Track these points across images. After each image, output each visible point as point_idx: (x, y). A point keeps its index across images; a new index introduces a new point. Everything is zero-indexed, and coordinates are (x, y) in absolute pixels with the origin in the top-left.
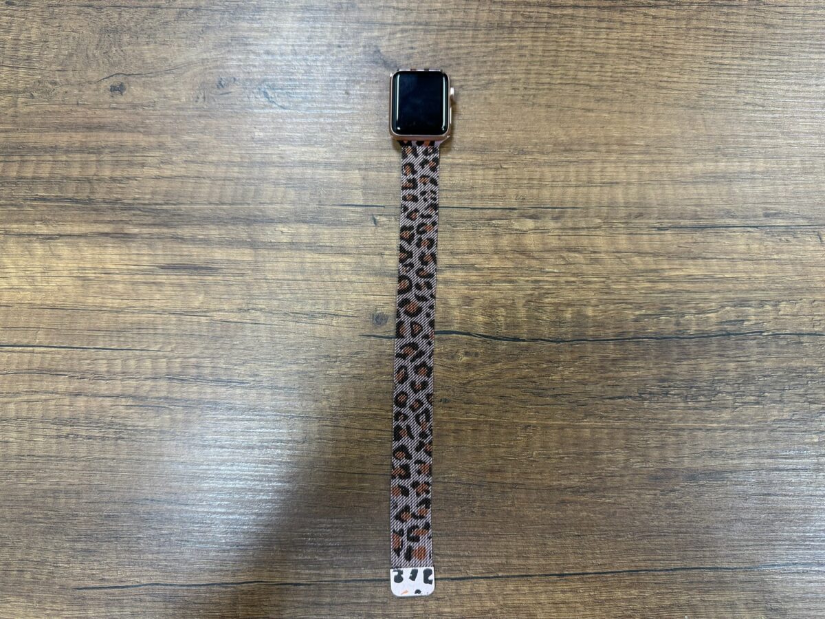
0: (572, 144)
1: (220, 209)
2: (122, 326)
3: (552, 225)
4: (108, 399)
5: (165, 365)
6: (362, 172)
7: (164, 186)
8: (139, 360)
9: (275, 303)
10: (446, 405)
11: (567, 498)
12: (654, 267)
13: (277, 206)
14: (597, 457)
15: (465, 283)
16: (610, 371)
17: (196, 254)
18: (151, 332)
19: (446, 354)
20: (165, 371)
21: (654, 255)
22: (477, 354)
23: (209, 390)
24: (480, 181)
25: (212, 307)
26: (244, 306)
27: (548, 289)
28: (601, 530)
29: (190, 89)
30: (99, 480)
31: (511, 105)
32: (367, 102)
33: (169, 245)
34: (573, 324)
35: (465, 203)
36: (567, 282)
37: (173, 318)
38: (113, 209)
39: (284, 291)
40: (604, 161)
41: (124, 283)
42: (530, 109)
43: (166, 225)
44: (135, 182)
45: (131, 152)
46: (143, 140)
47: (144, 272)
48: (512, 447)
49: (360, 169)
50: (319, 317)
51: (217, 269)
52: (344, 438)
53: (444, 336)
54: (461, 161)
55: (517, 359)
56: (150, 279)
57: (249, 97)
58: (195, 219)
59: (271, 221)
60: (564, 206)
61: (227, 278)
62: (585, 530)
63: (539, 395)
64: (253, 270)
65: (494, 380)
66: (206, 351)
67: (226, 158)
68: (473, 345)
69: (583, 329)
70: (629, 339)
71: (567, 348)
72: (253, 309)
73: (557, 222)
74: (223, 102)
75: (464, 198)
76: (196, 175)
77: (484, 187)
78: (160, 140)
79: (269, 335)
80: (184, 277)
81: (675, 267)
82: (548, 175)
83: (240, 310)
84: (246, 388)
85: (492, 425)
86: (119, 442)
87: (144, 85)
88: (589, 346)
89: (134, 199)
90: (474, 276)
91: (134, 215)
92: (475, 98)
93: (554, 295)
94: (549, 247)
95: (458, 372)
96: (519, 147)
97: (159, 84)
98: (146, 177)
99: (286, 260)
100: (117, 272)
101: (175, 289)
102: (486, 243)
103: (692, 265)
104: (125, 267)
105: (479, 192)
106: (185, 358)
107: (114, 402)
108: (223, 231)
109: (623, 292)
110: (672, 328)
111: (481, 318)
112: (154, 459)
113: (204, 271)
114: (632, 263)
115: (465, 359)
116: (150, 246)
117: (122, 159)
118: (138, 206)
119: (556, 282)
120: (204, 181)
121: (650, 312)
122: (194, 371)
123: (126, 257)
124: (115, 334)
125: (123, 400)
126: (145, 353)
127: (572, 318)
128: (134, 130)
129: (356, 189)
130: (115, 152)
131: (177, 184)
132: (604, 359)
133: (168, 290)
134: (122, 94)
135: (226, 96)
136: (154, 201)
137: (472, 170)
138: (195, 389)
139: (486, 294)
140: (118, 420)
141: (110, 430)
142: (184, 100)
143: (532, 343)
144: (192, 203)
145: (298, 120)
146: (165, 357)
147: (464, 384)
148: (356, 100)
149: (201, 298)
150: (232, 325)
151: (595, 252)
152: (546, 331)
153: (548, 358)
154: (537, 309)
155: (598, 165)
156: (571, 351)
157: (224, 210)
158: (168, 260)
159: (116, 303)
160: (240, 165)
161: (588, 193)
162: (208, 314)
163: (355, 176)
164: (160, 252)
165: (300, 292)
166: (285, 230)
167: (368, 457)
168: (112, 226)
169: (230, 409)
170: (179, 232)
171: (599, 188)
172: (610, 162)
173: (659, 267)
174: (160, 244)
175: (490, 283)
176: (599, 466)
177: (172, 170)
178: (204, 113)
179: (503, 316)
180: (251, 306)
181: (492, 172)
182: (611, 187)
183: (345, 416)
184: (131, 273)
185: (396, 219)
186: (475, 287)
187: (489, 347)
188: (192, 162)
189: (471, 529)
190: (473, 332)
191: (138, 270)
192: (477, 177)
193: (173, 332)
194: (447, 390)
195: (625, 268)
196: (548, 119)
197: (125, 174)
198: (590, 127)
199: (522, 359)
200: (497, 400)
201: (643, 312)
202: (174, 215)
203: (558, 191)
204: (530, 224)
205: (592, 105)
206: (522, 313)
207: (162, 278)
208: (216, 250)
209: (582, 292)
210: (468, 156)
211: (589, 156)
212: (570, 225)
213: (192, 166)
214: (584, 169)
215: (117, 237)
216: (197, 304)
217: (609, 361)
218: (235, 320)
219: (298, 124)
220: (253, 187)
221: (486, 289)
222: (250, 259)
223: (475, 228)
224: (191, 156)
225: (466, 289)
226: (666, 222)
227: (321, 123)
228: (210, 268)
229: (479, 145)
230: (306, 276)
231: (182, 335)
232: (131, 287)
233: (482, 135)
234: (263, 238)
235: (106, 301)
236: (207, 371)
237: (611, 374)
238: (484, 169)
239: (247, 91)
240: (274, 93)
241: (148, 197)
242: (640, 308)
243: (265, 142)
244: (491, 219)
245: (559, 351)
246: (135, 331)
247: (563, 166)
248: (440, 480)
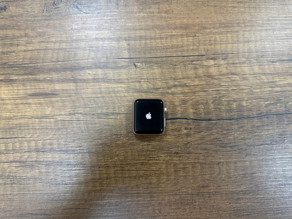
0: (228, 23)
1: (57, 64)
2: (11, 126)
3: (222, 62)
4: (6, 164)
5: (34, 144)
6: (127, 42)
7: (29, 54)
8: (21, 143)
9: (88, 109)
10: (178, 155)
11: (241, 197)
12: (272, 80)
13: (86, 61)
14: (253, 175)
15: (182, 93)
16: (256, 132)
17: (46, 87)
18: (27, 128)
19: (176, 129)
20: (34, 147)
21: (271, 74)
22: (191, 129)
23: (57, 156)
24: (186, 43)
25: (56, 114)
26: (72, 112)
27: (223, 94)
28: (258, 211)
29: (39, 7)
30: (4, 206)
31: (197, 6)
32: (127, 8)
33: (33, 84)
34: (237, 110)
35: (179, 54)
36: (232, 90)
37: (37, 120)
38: (4, 68)
39: (92, 103)
40: (244, 31)
41: (11, 104)
42: (206, 8)
43: (31, 74)
44: (14, 54)
45: (11, 39)
46: (17, 33)
47: (21, 98)
48: (212, 174)
49: (126, 40)
50: (111, 115)
51: (57, 94)
52: (127, 176)
53: (174, 121)
54: (175, 34)
55: (211, 130)
56: (25, 101)
57: (69, 9)
58: (45, 70)
59: (83, 68)
60: (227, 53)
61: (62, 98)
62: (251, 212)
63: (223, 147)
64: (75, 93)
65: (201, 141)
66: (54, 136)
67: (59, 39)
68: (189, 124)
69: (242, 113)
70: (264, 116)
71: (235, 123)
72: (76, 113)
73: (225, 61)
74: (56, 12)
75: (178, 51)
76: (44, 48)
77: (188, 45)
78: (26, 32)
79: (86, 126)
80: (41, 99)
81: (282, 79)
82: (218, 39)
83: (70, 114)
84: (76, 153)
85: (201, 164)
86: (13, 185)
87: (17, 6)
88: (246, 121)
89: (15, 62)
90: (186, 90)
91: (15, 70)
92: (180, 4)
93: (227, 97)
94: (222, 73)
95: (182, 138)
96: (203, 26)
97: (24, 5)
98: (19, 51)
99: (92, 87)
100: (8, 99)
101: (37, 105)
102: (191, 73)
103: (290, 78)
104: (11, 96)
105: (185, 48)
106: (44, 140)
107: (9, 165)
108: (59, 75)
109: (259, 93)
110: (284, 109)
111: (191, 110)
112: (31, 193)
113: (51, 96)
114: (262, 79)
115: (185, 131)
116: (23, 85)
117: (7, 42)
118: (16, 66)
119: (227, 90)
120: (49, 51)
121: (272, 102)
122: (49, 147)
123: (12, 91)
124: (8, 130)
125: (14, 163)
126: (24, 139)
127: (236, 107)
128: (13, 28)
129: (125, 50)
130: (3, 39)
131: (35, 53)
132: (253, 126)
133: (34, 107)
134: (5, 11)
135: (58, 9)
136: (24, 63)
137: (181, 37)
138: (50, 156)
139: (193, 98)
140: (12, 174)
141: (8, 180)
142: (36, 12)
143: (218, 121)
144: (43, 62)
145: (94, 19)
146: (34, 140)
147: (186, 144)
148: (121, 8)
149: (50, 109)
150: (67, 122)
151: (244, 75)
152: (224, 115)
153: (226, 128)
154: (219, 104)
155: (241, 33)
156: (237, 124)
157: (59, 64)
158: (33, 91)
159: (8, 115)
160: (66, 42)
161: (238, 47)
162: (54, 117)
163: (124, 44)
164: (29, 88)
165: (100, 103)
166: (90, 72)
167: (140, 185)
168: (4, 76)
169: (69, 165)
170: (38, 77)
171: (243, 44)
172: (247, 31)
173: (275, 80)
174: (29, 83)
175: (194, 93)
176: (254, 180)
177: (33, 47)
178: (47, 18)
179: (202, 109)
180: (75, 112)
181: (191, 38)
182: (248, 43)
183: (127, 164)
184: (15, 99)
185: (145, 64)
186: (187, 95)
187: (197, 124)
188: (43, 42)
189: (195, 216)
190: (188, 118)
191: (18, 97)
192: (184, 41)
193: (38, 127)
194: (178, 148)
195: (258, 81)
196: (215, 12)
197: (9, 50)
198: (236, 15)
199: (214, 129)
200: (203, 151)
201: (269, 102)
202: (35, 69)
203: (224, 45)
204: (212, 62)
205: (235, 5)
206: (212, 106)
207: (30, 101)
208: (56, 85)
209: (240, 94)
210: (179, 31)
211: (236, 29)
212: (231, 62)
213: (43, 44)
214: (235, 35)
215: (6, 82)
216: (48, 112)
217: (255, 127)
218: (68, 119)
219: (94, 20)
220: (73, 52)
221: (193, 96)
222: (74, 88)
223: (185, 66)
224: (42, 39)
225: (183, 96)
226: (276, 59)
227: (105, 20)
228: (54, 94)
229: (184, 26)
230: (102, 95)
231: (42, 129)
232: (15, 106)
233: (185, 21)
234: (79, 77)
235: (2, 114)
236: (55, 146)
237: (256, 134)
238: (187, 37)
239: (68, 6)
240: (81, 7)
241: (21, 60)
242: (268, 101)
243: (78, 30)
244: (193, 61)
245: (231, 124)
246: (18, 128)
247: (225, 34)
248: (178, 193)
